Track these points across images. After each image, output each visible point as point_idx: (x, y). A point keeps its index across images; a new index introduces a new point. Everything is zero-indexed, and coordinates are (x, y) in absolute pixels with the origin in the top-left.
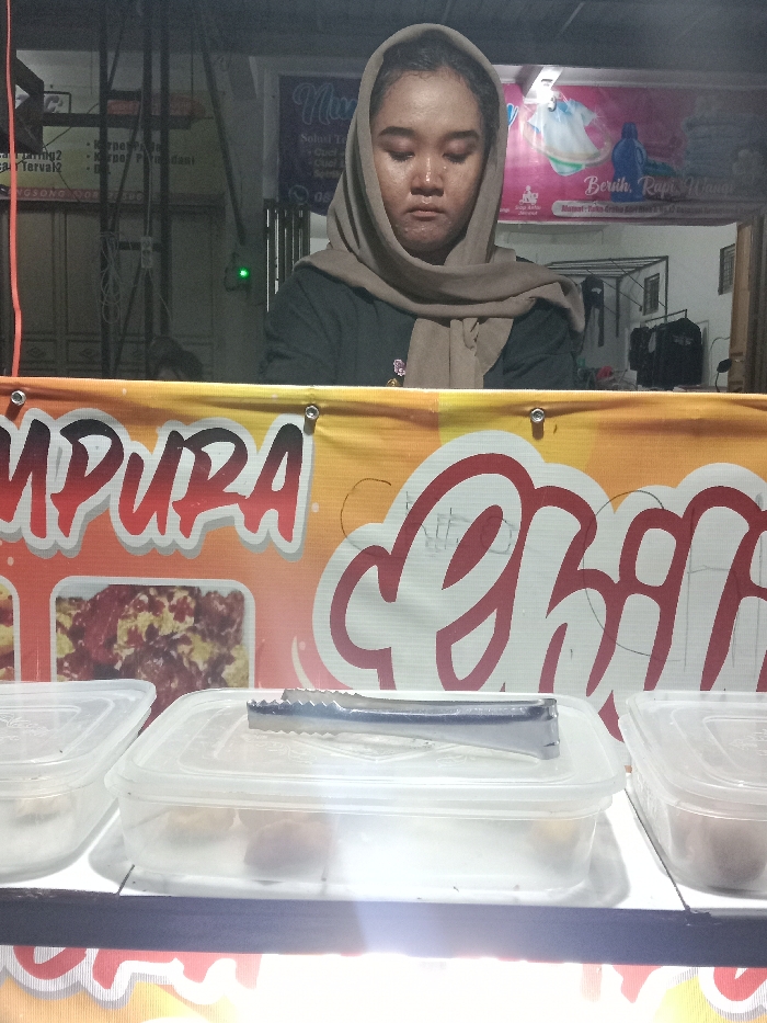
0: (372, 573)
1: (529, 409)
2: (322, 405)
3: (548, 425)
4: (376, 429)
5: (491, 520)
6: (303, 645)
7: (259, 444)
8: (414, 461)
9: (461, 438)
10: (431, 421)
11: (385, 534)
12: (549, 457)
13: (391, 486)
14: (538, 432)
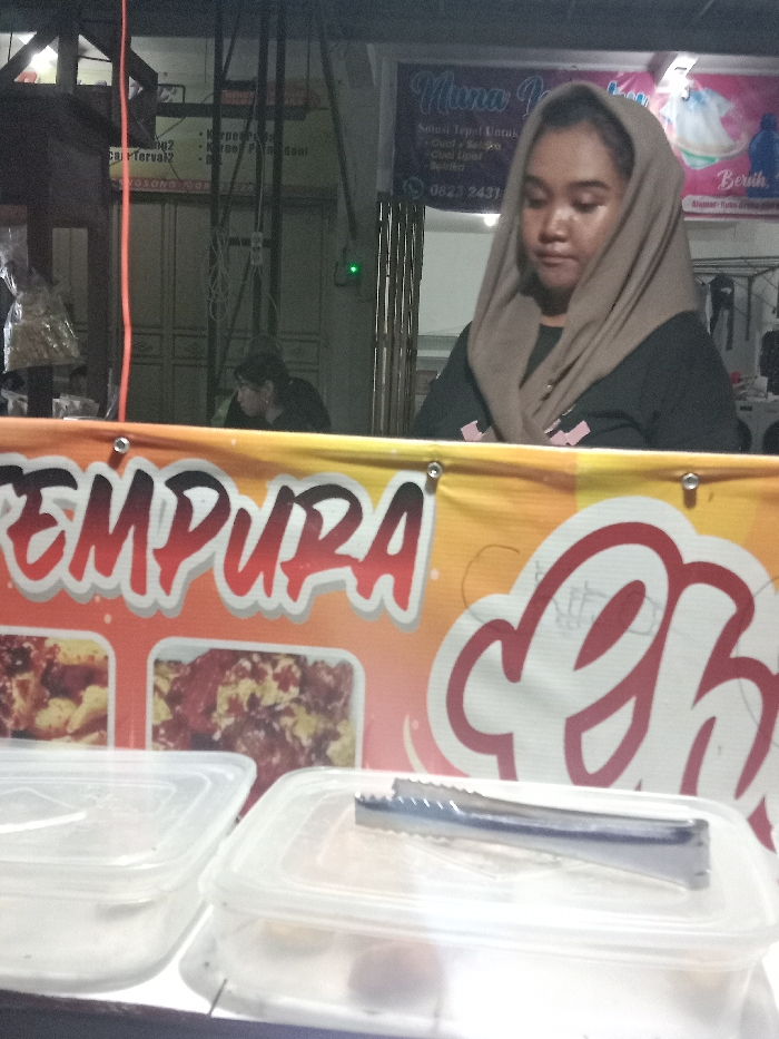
0: (495, 650)
1: (680, 473)
2: (447, 462)
3: (703, 492)
4: (506, 491)
5: (632, 595)
6: (416, 724)
7: (375, 503)
8: (546, 528)
9: (596, 505)
10: (567, 484)
11: (511, 607)
12: (701, 528)
13: (520, 556)
14: (690, 499)
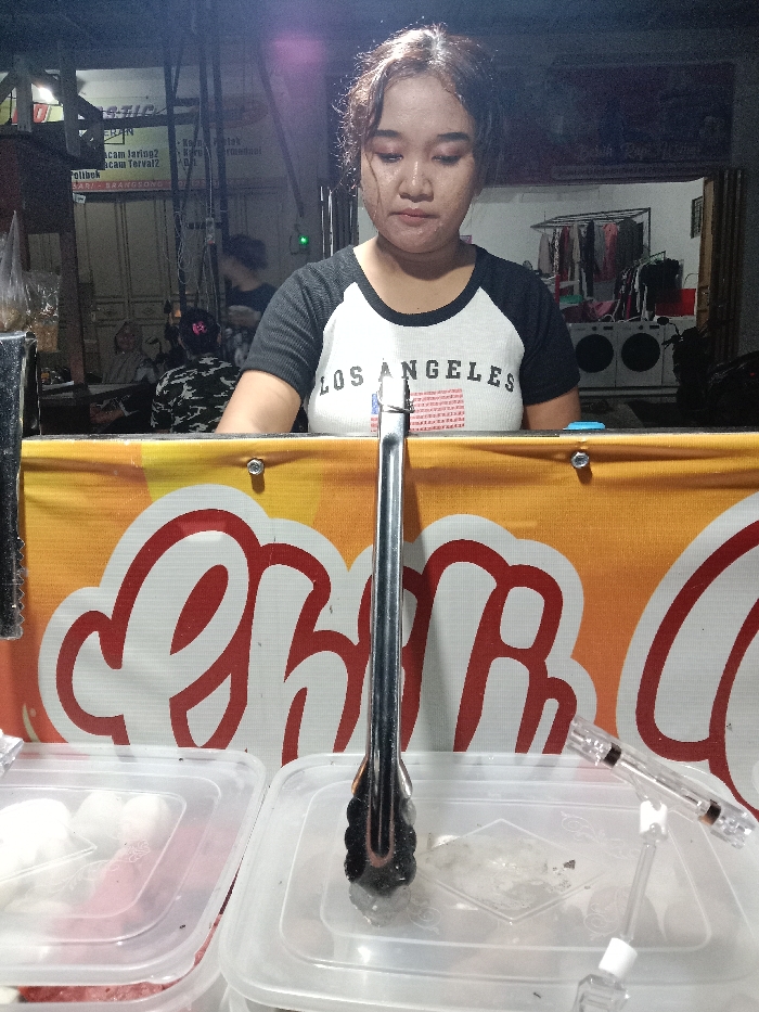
0: (94, 639)
1: (245, 459)
4: (81, 486)
6: (33, 712)
9: (173, 494)
10: (135, 476)
11: (103, 599)
12: (272, 512)
